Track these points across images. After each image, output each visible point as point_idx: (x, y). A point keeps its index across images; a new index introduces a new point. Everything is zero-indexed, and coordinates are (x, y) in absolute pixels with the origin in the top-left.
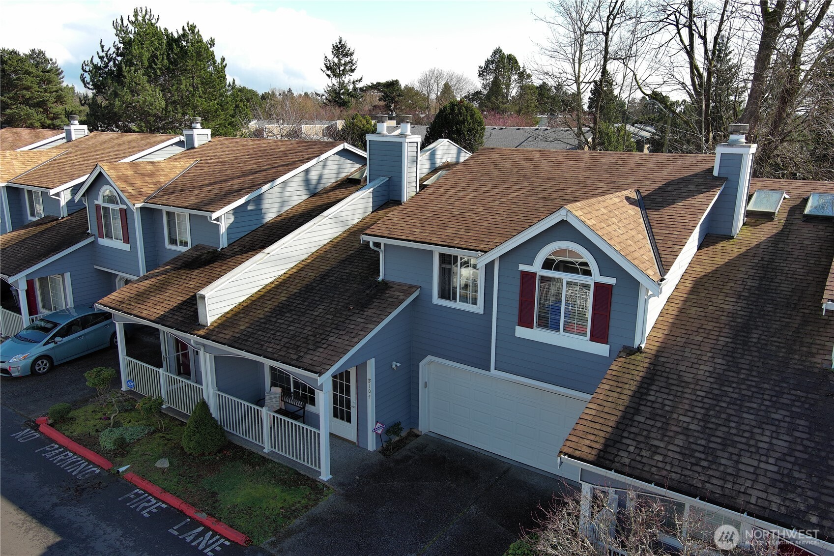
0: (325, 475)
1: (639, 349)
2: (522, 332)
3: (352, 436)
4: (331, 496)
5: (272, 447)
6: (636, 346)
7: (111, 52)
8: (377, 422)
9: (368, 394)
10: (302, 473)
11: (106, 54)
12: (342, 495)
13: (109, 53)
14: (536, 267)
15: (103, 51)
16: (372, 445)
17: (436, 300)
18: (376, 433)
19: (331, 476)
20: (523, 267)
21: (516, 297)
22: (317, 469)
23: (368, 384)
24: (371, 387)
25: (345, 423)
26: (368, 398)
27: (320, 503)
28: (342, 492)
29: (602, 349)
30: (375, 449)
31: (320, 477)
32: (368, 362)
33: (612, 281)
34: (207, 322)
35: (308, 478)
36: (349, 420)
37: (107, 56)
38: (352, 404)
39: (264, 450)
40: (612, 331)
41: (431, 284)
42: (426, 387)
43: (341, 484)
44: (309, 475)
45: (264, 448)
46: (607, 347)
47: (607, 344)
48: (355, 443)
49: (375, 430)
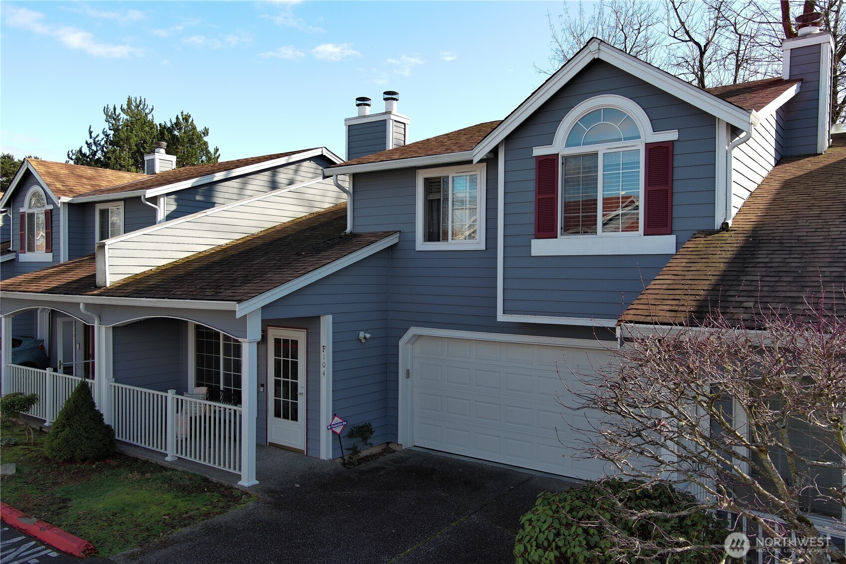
0: (248, 479)
1: (725, 227)
2: (541, 247)
3: (299, 442)
4: (251, 503)
5: (177, 452)
6: (718, 224)
7: (99, 138)
8: (334, 415)
9: (322, 369)
10: (214, 480)
11: (94, 140)
12: (270, 503)
13: (97, 139)
14: (559, 146)
15: (91, 138)
16: (326, 451)
17: (421, 245)
18: (333, 432)
19: (257, 482)
20: (538, 151)
21: (531, 197)
22: (237, 472)
23: (322, 354)
24: (326, 358)
25: (289, 422)
26: (322, 375)
27: (230, 511)
28: (269, 499)
29: (664, 244)
30: (331, 457)
31: (240, 483)
32: (322, 319)
33: (671, 135)
34: (106, 282)
35: (221, 485)
36: (295, 418)
37: (95, 143)
38: (300, 391)
39: (166, 459)
40: (677, 212)
41: (413, 223)
42: (408, 377)
43: (269, 491)
44: (223, 482)
45: (166, 455)
46: (672, 239)
47: (671, 234)
48: (301, 452)
49: (331, 427)
